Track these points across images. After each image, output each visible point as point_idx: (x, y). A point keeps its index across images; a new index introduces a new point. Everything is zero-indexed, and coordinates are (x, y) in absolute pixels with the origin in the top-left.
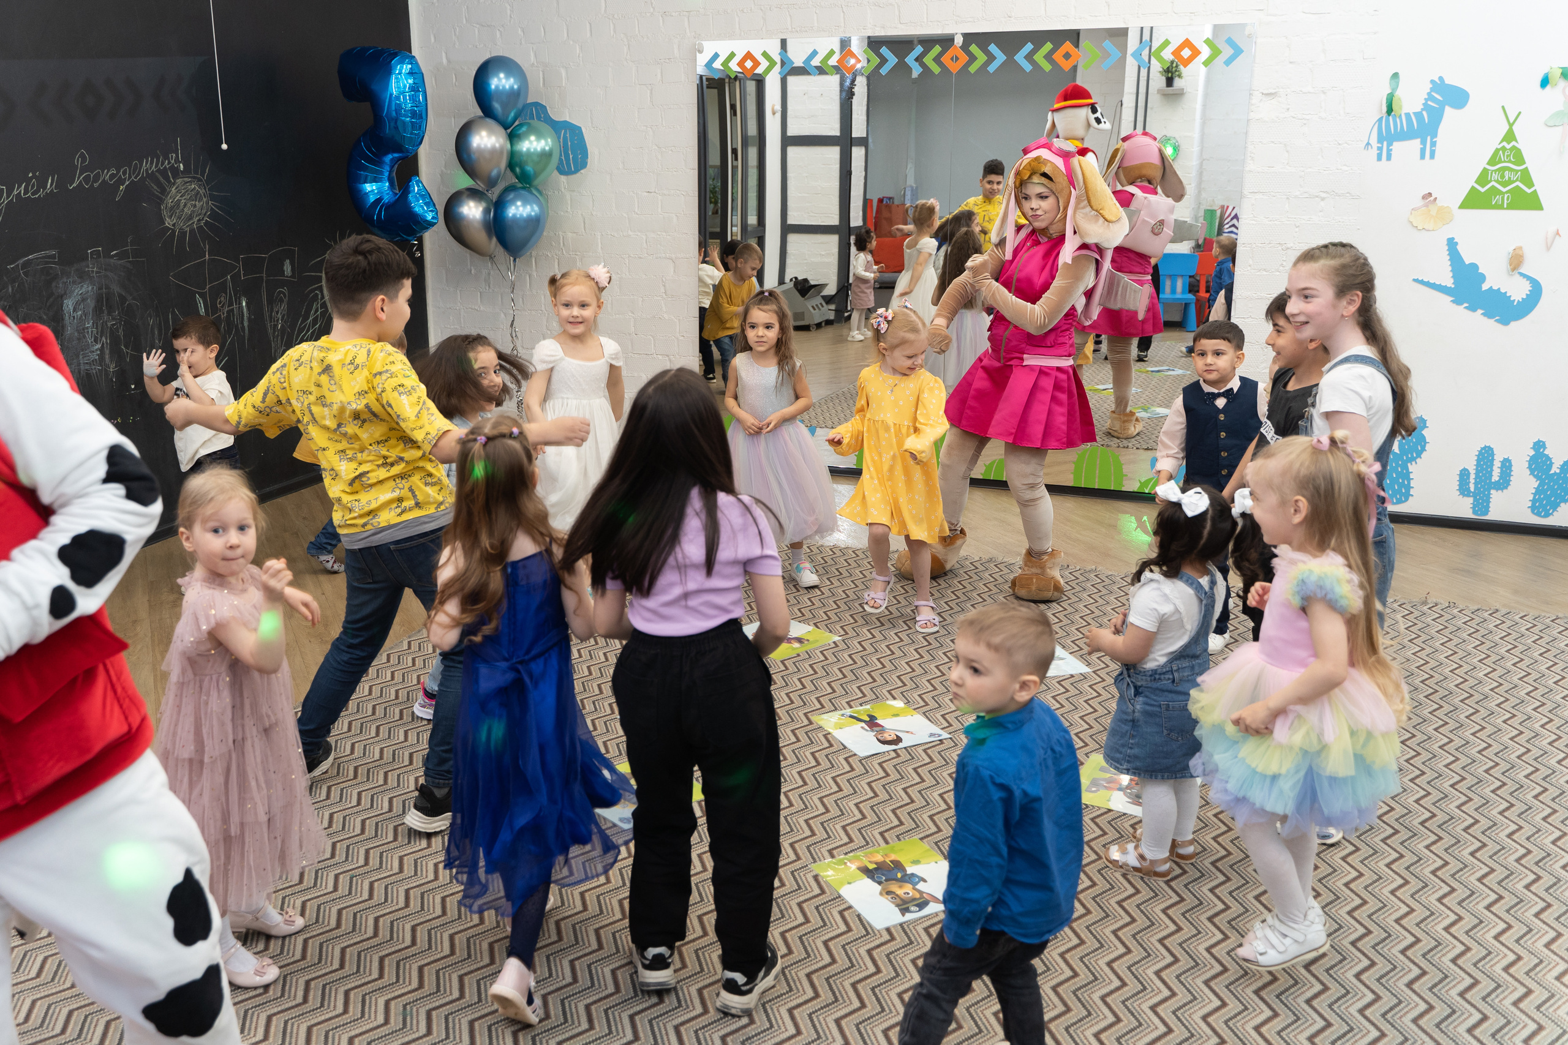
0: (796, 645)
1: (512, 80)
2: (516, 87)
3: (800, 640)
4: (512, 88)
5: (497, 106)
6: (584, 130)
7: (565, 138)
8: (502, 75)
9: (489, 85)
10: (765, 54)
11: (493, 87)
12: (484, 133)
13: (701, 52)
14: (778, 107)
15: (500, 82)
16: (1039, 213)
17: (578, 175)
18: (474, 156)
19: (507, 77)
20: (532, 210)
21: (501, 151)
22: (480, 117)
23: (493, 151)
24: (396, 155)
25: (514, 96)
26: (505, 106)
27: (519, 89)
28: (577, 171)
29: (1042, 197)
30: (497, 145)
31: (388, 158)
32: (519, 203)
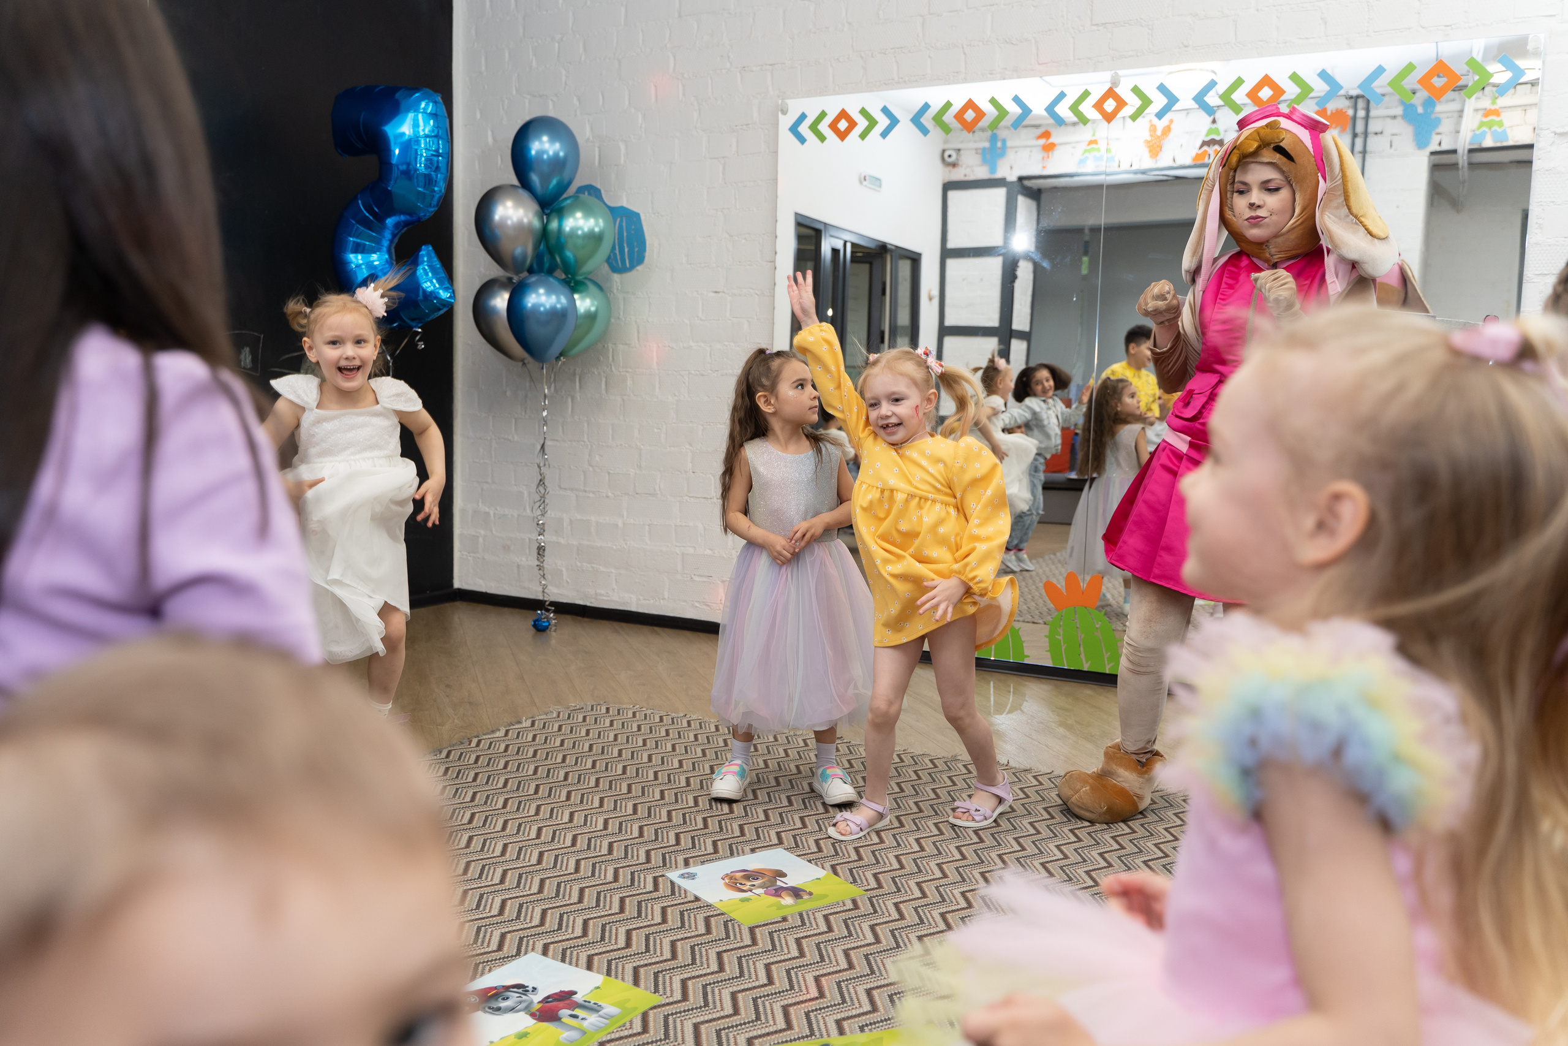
0: (788, 900)
1: (557, 146)
2: (562, 154)
3: (796, 893)
4: (556, 155)
5: (535, 178)
6: (643, 217)
7: (621, 226)
8: (545, 138)
9: (529, 150)
10: (864, 112)
11: (533, 152)
12: (509, 204)
13: (784, 112)
14: (936, 292)
15: (543, 146)
16: (1261, 213)
17: (634, 273)
18: (498, 232)
19: (552, 140)
20: (558, 301)
21: (529, 229)
22: (513, 186)
23: (520, 227)
24: (403, 218)
25: (558, 164)
26: (545, 179)
27: (566, 157)
28: (632, 267)
29: (1270, 190)
30: (525, 220)
31: (390, 221)
32: (542, 291)
